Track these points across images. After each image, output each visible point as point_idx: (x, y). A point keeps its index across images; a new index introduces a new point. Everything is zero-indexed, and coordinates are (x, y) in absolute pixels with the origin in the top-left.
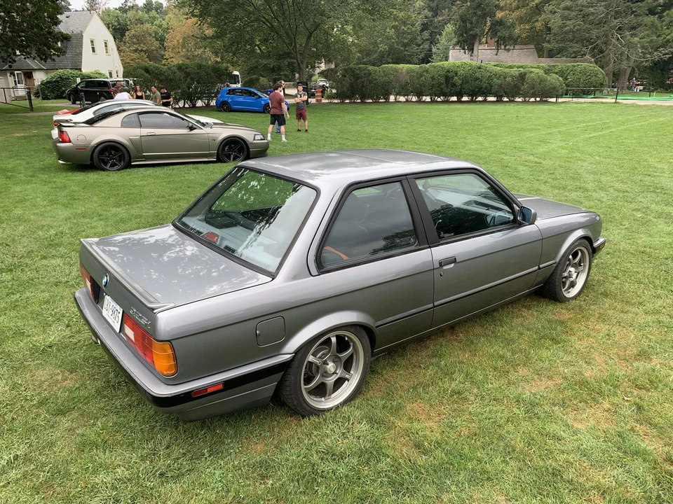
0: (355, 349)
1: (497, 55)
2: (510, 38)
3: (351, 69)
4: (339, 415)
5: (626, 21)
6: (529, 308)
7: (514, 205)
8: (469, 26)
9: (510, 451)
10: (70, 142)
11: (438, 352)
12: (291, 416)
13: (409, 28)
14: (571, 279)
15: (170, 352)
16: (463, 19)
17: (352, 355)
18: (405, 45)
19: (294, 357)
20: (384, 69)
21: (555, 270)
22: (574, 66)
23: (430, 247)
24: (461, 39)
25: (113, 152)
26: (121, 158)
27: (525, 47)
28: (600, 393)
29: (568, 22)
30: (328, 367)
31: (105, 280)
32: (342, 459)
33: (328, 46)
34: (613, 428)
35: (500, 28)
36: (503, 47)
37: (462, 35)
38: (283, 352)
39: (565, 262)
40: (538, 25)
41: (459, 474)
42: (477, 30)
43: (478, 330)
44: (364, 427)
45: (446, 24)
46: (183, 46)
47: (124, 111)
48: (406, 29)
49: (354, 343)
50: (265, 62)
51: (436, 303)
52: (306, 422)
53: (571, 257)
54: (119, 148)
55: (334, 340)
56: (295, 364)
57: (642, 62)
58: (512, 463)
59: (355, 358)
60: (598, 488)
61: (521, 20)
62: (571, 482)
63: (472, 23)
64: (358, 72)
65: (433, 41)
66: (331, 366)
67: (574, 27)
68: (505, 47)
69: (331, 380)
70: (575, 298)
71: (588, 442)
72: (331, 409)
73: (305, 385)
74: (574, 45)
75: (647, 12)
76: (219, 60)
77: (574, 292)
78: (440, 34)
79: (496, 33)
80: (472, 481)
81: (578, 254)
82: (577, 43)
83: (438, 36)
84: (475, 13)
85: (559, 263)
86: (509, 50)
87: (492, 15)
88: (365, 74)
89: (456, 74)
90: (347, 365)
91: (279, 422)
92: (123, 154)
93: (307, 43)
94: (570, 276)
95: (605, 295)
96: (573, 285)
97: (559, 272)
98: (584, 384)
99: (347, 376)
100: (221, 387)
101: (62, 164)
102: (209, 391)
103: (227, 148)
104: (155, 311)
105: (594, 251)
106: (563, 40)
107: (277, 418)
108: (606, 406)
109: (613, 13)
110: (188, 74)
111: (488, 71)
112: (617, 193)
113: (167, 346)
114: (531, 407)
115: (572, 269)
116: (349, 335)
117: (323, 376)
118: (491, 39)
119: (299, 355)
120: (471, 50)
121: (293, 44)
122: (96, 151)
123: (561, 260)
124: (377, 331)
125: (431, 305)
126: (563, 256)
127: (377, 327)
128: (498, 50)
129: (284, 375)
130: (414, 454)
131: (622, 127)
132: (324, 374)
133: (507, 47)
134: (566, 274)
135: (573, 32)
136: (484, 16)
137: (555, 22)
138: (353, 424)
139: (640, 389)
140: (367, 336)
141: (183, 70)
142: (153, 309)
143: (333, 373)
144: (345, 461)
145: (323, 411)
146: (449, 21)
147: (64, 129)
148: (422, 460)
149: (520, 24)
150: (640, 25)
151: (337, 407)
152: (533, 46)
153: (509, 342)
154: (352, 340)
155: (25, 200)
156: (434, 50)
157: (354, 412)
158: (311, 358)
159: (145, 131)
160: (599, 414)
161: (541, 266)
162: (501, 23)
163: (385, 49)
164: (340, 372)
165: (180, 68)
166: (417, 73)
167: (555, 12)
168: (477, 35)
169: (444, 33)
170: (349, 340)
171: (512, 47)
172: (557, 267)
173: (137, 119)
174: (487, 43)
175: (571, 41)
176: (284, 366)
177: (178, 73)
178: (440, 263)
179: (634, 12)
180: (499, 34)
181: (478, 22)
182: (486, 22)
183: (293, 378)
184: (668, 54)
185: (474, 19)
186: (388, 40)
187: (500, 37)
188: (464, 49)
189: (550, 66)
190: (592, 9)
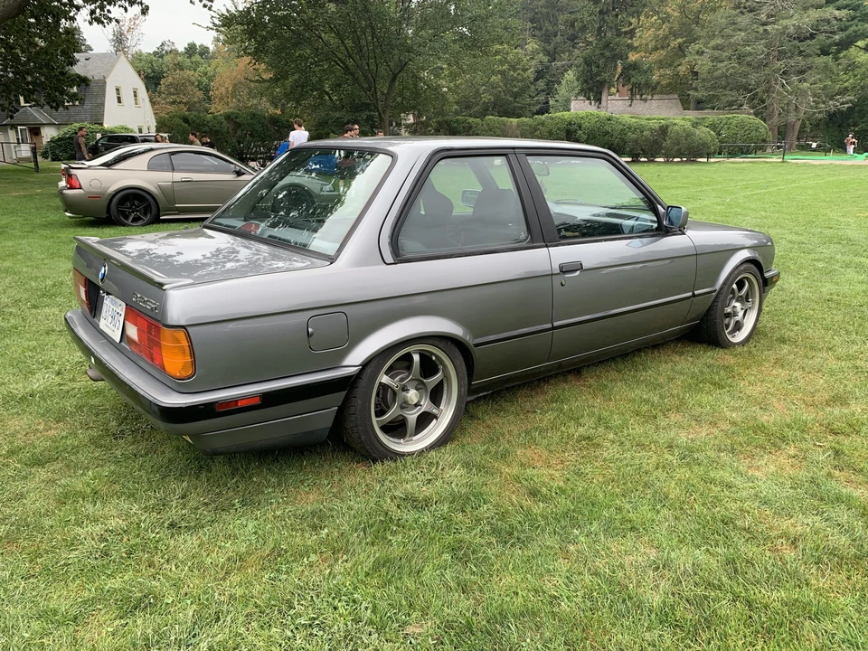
0: (447, 376)
1: (630, 106)
2: (647, 85)
3: (446, 121)
4: (424, 461)
5: (792, 62)
6: (682, 353)
7: (659, 206)
8: (595, 69)
9: (662, 499)
10: (81, 188)
11: (559, 397)
12: (358, 462)
13: (519, 74)
14: (737, 318)
15: (185, 343)
16: (588, 62)
17: (442, 381)
18: (516, 96)
19: (361, 370)
20: (489, 122)
21: (714, 301)
22: (729, 119)
23: (547, 246)
24: (585, 86)
25: (136, 203)
26: (147, 210)
27: (666, 97)
28: (783, 439)
29: (720, 65)
30: (409, 395)
31: (103, 271)
32: (427, 506)
33: (417, 94)
34: (803, 474)
35: (633, 73)
36: (638, 97)
37: (586, 81)
38: (345, 363)
39: (725, 294)
40: (682, 69)
41: (591, 523)
42: (605, 76)
43: (614, 374)
44: (458, 471)
45: (566, 71)
46: (234, 95)
47: (152, 150)
48: (515, 75)
49: (445, 367)
50: (337, 115)
51: (556, 324)
52: (379, 466)
53: (734, 286)
54: (144, 197)
55: (416, 358)
56: (363, 383)
57: (814, 113)
58: (665, 511)
59: (445, 385)
60: (785, 535)
61: (661, 64)
62: (747, 530)
63: (598, 67)
64: (455, 125)
65: (549, 91)
66: (412, 395)
67: (727, 70)
68: (641, 96)
69: (412, 417)
70: (743, 343)
71: (766, 488)
72: (413, 453)
73: (377, 416)
74: (727, 92)
75: (819, 52)
76: (279, 112)
77: (740, 336)
78: (560, 83)
79: (630, 79)
80: (609, 529)
81: (744, 285)
82: (731, 90)
83: (556, 86)
84: (602, 54)
85: (719, 293)
86: (646, 100)
87: (623, 57)
88: (464, 127)
89: (580, 127)
90: (436, 396)
91: (340, 470)
92: (150, 205)
93: (390, 88)
94: (735, 314)
95: (783, 340)
96: (738, 326)
97: (719, 305)
98: (760, 428)
99: (435, 411)
100: (257, 401)
101: (70, 217)
102: (240, 405)
104: (165, 288)
105: (766, 283)
106: (714, 87)
107: (339, 465)
108: (792, 451)
109: (775, 53)
110: (238, 125)
111: (620, 123)
112: (790, 245)
113: (181, 335)
114: (689, 456)
115: (738, 305)
116: (438, 353)
117: (402, 408)
118: (623, 86)
119: (369, 370)
120: (599, 100)
121: (373, 89)
122: (115, 200)
123: (721, 288)
124: (476, 352)
125: (549, 326)
126: (724, 283)
127: (476, 345)
128: (632, 100)
129: (347, 399)
130: (527, 502)
131: (793, 185)
132: (404, 405)
133: (644, 97)
134: (729, 310)
135: (726, 76)
136: (615, 58)
137: (703, 64)
138: (443, 469)
139: (836, 434)
140: (461, 358)
141: (233, 119)
142: (161, 285)
143: (416, 405)
144: (432, 509)
145: (402, 455)
146: (570, 67)
147: (73, 172)
148: (539, 508)
149: (659, 68)
150: (810, 68)
151: (421, 452)
152: (676, 96)
153: (656, 387)
154: (442, 362)
155: (18, 254)
156: (551, 103)
157: (447, 455)
158: (385, 379)
159: (178, 176)
160: (782, 460)
161: (696, 292)
162: (634, 66)
163: (490, 99)
164: (426, 405)
165: (228, 117)
166: (531, 126)
167: (703, 52)
168: (605, 81)
169: (564, 82)
170: (437, 363)
171: (650, 97)
172: (717, 297)
173: (169, 161)
174: (618, 91)
175: (725, 88)
176: (347, 383)
177: (225, 123)
178: (561, 267)
179: (801, 51)
180: (633, 80)
181: (606, 66)
182: (616, 66)
183: (360, 402)
184: (847, 103)
185: (601, 62)
186: (493, 88)
187: (634, 84)
188: (589, 99)
189: (698, 119)
190: (749, 48)
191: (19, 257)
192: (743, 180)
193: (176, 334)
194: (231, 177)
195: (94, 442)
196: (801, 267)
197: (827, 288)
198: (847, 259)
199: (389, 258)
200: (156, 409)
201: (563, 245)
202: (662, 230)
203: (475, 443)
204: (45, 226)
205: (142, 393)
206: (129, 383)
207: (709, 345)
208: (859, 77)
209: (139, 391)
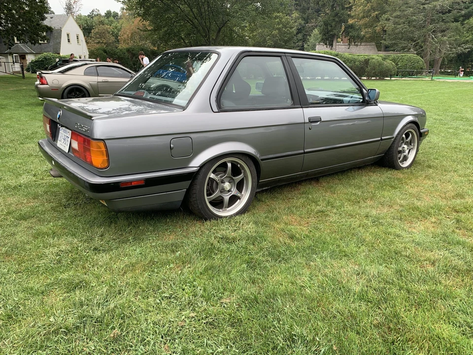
0: (246, 176)
1: (349, 48)
2: (358, 37)
4: (232, 221)
5: (438, 26)
6: (375, 172)
7: (363, 89)
8: (330, 28)
9: (362, 241)
10: (47, 84)
11: (307, 191)
12: (197, 221)
13: (288, 30)
14: (405, 154)
15: (104, 149)
16: (326, 24)
17: (243, 179)
18: (286, 42)
19: (199, 170)
21: (392, 144)
22: (403, 56)
23: (302, 107)
24: (324, 37)
25: (78, 93)
27: (368, 44)
28: (429, 214)
29: (398, 26)
30: (225, 185)
31: (59, 114)
32: (234, 242)
33: (231, 39)
34: (439, 231)
35: (351, 30)
36: (353, 44)
37: (325, 35)
38: (190, 165)
39: (398, 140)
40: (378, 28)
41: (323, 252)
42: (335, 32)
43: (337, 181)
44: (251, 225)
45: (314, 29)
46: (131, 39)
47: (86, 64)
48: (286, 30)
49: (245, 171)
51: (306, 151)
52: (208, 223)
53: (404, 136)
54: (82, 90)
55: (229, 165)
56: (200, 177)
57: (450, 54)
58: (363, 247)
59: (245, 181)
60: (428, 259)
61: (366, 26)
62: (408, 257)
63: (332, 27)
65: (304, 40)
66: (227, 185)
67: (402, 29)
68: (355, 43)
69: (227, 197)
70: (408, 167)
71: (418, 237)
72: (226, 217)
73: (207, 196)
74: (402, 42)
75: (453, 20)
76: (156, 49)
77: (406, 164)
78: (310, 36)
79: (349, 33)
80: (333, 255)
81: (409, 135)
82: (404, 40)
83: (308, 37)
84: (334, 20)
85: (395, 139)
86: (357, 45)
87: (345, 21)
90: (240, 186)
91: (187, 224)
92: (85, 94)
93: (217, 36)
94: (404, 152)
95: (429, 167)
96: (405, 158)
97: (395, 146)
98: (416, 209)
99: (239, 195)
100: (142, 183)
101: (41, 100)
102: (133, 184)
104: (93, 119)
105: (421, 135)
106: (395, 39)
107: (187, 222)
108: (433, 220)
109: (429, 20)
110: (133, 55)
111: (343, 57)
112: (435, 121)
113: (101, 144)
114: (377, 221)
115: (406, 146)
116: (242, 164)
117: (221, 192)
118: (345, 37)
119: (203, 170)
120: (331, 45)
121: (208, 36)
122: (66, 91)
123: (396, 137)
124: (262, 163)
125: (302, 151)
126: (398, 134)
127: (262, 160)
128: (350, 45)
129: (191, 185)
130: (288, 241)
131: (437, 92)
132: (222, 191)
133: (356, 43)
134: (400, 149)
135: (402, 33)
136: (341, 21)
137: (389, 26)
138: (243, 225)
139: (457, 212)
140: (254, 166)
141: (131, 52)
142: (91, 117)
143: (229, 191)
144: (237, 243)
145: (221, 217)
146: (316, 27)
147: (43, 75)
148: (294, 244)
149: (365, 28)
150: (448, 29)
151: (231, 216)
152: (374, 44)
153: (360, 187)
154: (243, 168)
155: (13, 118)
156: (305, 46)
157: (246, 217)
158: (212, 176)
159: (101, 79)
160: (427, 224)
161: (383, 138)
162: (351, 26)
163: (272, 43)
164: (234, 191)
165: (128, 50)
167: (389, 19)
168: (335, 34)
169: (312, 35)
170: (241, 169)
171: (359, 44)
172: (394, 141)
173: (95, 71)
174: (342, 40)
175: (401, 39)
176: (192, 176)
177: (126, 54)
178: (309, 119)
179: (443, 20)
180: (350, 34)
181: (336, 26)
182: (341, 26)
183: (198, 187)
184: (468, 48)
185: (333, 24)
186: (273, 37)
187: (351, 36)
188: (326, 44)
189: (386, 56)
190: (414, 17)
191: (14, 120)
192: (409, 89)
193: (99, 144)
195: (54, 209)
196: (441, 131)
197: (454, 142)
198: (466, 128)
199: (215, 109)
200: (87, 185)
201: (311, 107)
202: (365, 103)
203: (261, 212)
204: (28, 105)
205: (80, 177)
206: (73, 172)
207: (389, 168)
209: (78, 176)
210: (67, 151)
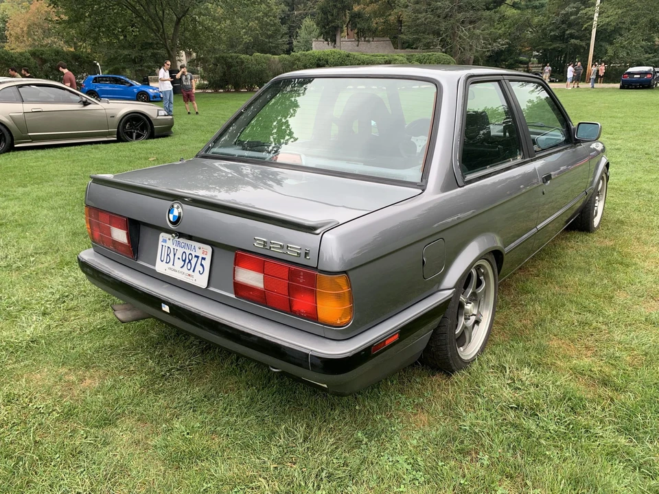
1: (358, 46)
2: (369, 29)
3: (223, 57)
5: (468, 15)
7: (570, 123)
8: (330, 18)
11: (527, 288)
12: (432, 375)
13: (271, 20)
14: (596, 209)
15: (345, 289)
16: (324, 11)
18: (269, 37)
19: (455, 291)
20: (256, 58)
22: (430, 55)
24: (323, 30)
27: (381, 39)
29: (420, 16)
30: (469, 308)
31: (175, 214)
33: (196, 34)
35: (358, 20)
36: (363, 39)
37: (324, 27)
38: (442, 287)
40: (392, 18)
42: (338, 22)
44: (529, 372)
45: (303, 18)
46: (29, 34)
48: (268, 21)
49: (487, 277)
50: (126, 52)
51: (538, 227)
55: (475, 273)
57: (484, 52)
59: (487, 294)
61: (376, 14)
63: (332, 15)
64: (230, 60)
65: (292, 33)
67: (426, 19)
68: (365, 38)
69: (470, 326)
74: (426, 36)
75: (485, 7)
76: (72, 49)
78: (300, 28)
79: (356, 25)
82: (428, 34)
83: (297, 30)
84: (335, 6)
86: (369, 41)
87: (350, 9)
88: (237, 62)
89: (327, 62)
92: (3, 134)
93: (176, 30)
95: (622, 223)
100: (396, 337)
102: (388, 343)
103: (128, 126)
106: (417, 32)
109: (456, 8)
110: (44, 61)
111: (356, 59)
115: (597, 198)
116: (486, 266)
118: (351, 30)
120: (334, 41)
121: (161, 31)
123: (595, 188)
125: (535, 230)
127: (506, 253)
128: (358, 41)
133: (367, 39)
135: (425, 24)
136: (344, 8)
137: (406, 15)
140: (496, 267)
141: (38, 56)
142: (311, 228)
143: (472, 315)
145: (469, 362)
146: (306, 15)
149: (375, 17)
150: (480, 19)
152: (388, 39)
154: (487, 273)
156: (295, 43)
159: (29, 107)
162: (358, 15)
163: (250, 40)
164: (476, 314)
165: (34, 54)
166: (289, 61)
167: (407, 6)
168: (338, 27)
169: (303, 27)
171: (371, 39)
174: (348, 34)
175: (424, 33)
177: (32, 60)
179: (473, 7)
180: (358, 26)
181: (338, 14)
182: (345, 15)
184: (505, 45)
185: (335, 11)
186: (252, 31)
187: (359, 29)
188: (327, 40)
189: (409, 56)
190: (440, 3)
194: (78, 107)
200: (319, 361)
202: (572, 143)
208: (507, 26)
210: (203, 284)
